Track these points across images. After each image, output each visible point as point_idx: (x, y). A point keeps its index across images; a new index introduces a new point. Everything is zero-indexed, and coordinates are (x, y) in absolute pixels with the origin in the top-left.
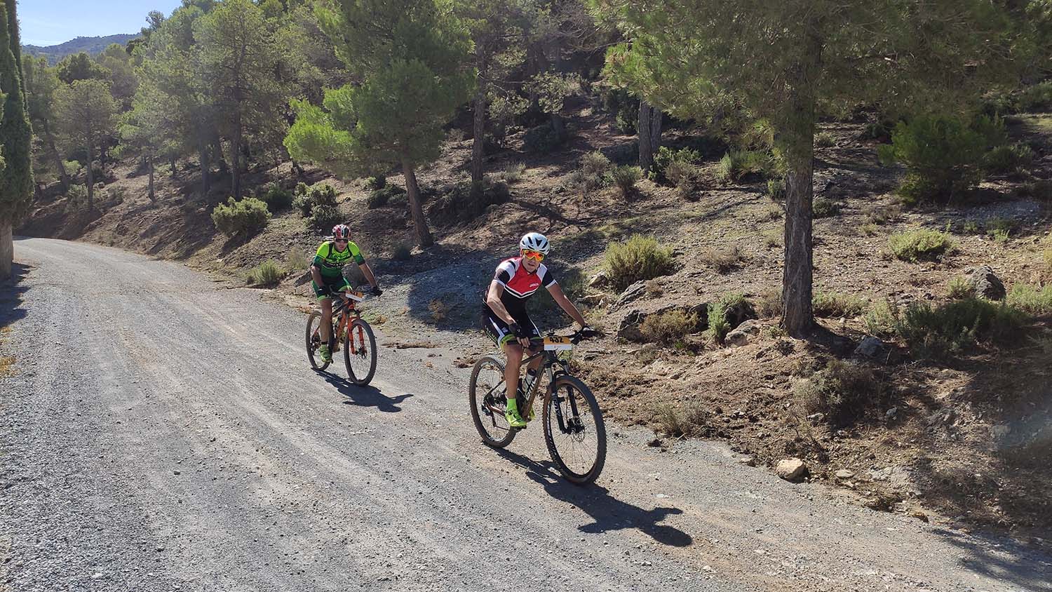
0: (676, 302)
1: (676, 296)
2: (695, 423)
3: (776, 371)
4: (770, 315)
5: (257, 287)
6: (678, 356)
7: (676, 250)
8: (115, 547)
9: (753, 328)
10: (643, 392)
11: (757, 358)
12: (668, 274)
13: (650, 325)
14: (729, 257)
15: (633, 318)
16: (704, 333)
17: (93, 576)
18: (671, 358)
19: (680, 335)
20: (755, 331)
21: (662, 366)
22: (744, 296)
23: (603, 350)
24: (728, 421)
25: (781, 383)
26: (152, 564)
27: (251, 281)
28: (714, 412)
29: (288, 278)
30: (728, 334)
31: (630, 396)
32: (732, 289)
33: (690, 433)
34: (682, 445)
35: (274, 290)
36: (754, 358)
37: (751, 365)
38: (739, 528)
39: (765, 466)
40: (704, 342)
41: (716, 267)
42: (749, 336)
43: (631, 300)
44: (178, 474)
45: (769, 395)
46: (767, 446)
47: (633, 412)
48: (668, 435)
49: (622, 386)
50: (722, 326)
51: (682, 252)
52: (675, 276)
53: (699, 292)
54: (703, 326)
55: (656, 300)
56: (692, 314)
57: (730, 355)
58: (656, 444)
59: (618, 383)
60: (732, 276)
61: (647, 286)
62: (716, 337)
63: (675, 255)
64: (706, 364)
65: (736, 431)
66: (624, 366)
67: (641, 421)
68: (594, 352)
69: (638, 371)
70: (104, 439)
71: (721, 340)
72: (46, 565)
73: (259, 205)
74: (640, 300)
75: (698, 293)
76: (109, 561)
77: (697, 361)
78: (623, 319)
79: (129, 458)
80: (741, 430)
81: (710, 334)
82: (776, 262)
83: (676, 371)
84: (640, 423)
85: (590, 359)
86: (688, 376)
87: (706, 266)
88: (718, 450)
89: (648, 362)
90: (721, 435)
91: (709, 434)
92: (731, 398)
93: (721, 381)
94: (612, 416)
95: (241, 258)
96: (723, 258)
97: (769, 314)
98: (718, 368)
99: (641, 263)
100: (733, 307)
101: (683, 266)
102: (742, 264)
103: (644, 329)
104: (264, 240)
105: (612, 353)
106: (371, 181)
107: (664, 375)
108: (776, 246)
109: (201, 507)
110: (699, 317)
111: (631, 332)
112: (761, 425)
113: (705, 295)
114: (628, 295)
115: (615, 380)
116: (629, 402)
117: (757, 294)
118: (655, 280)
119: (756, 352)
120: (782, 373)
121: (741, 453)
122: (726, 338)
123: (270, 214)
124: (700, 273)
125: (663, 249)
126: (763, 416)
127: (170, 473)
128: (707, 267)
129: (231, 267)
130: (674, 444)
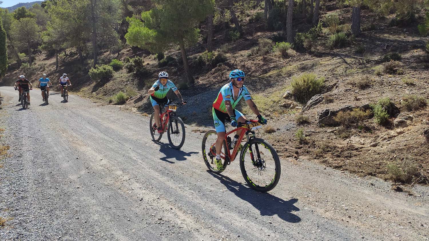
5: (115, 104)
6: (363, 133)
9: (408, 117)
10: (359, 155)
20: (411, 119)
21: (358, 139)
27: (111, 102)
28: (418, 167)
29: (129, 100)
30: (396, 121)
35: (124, 105)
40: (371, 125)
41: (358, 86)
42: (408, 122)
43: (315, 104)
50: (384, 117)
52: (336, 91)
58: (399, 190)
62: (380, 123)
64: (389, 138)
68: (309, 132)
73: (109, 67)
74: (321, 104)
75: (357, 99)
78: (320, 114)
86: (383, 145)
89: (347, 137)
94: (347, 170)
95: (104, 92)
96: (362, 82)
100: (387, 106)
102: (371, 84)
104: (114, 83)
105: (319, 132)
106: (157, 56)
107: (364, 145)
111: (326, 120)
113: (363, 101)
114: (313, 102)
118: (326, 94)
122: (393, 123)
123: (114, 71)
125: (319, 79)
128: (353, 87)
129: (100, 96)
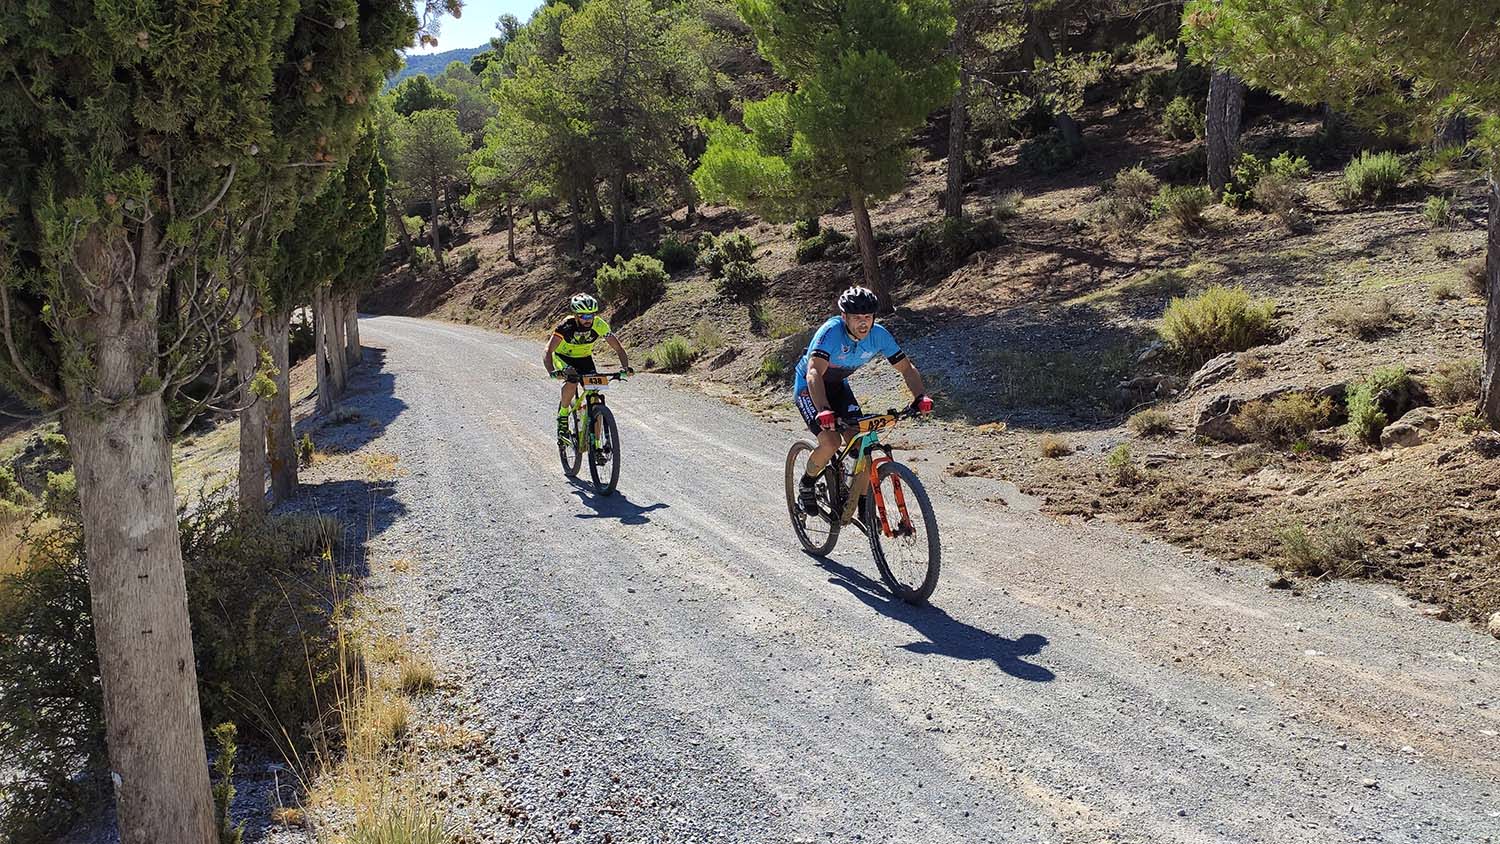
0: (1291, 383)
1: (1290, 374)
2: (1342, 557)
3: (1472, 483)
4: (1454, 400)
5: (662, 371)
6: (1299, 462)
7: (1280, 307)
8: (588, 669)
9: (1427, 420)
10: (1249, 513)
11: (1439, 464)
12: (1271, 344)
13: (1251, 416)
14: (1374, 315)
15: (1220, 405)
16: (1341, 429)
17: (575, 701)
18: (1289, 465)
19: (1300, 431)
20: (1433, 424)
21: (1275, 476)
22: (1408, 373)
23: (1173, 453)
24: (1397, 556)
25: (1482, 500)
26: (637, 690)
27: (650, 364)
28: (1373, 543)
29: (700, 359)
30: (1386, 428)
31: (1227, 518)
32: (1385, 363)
33: (1335, 572)
34: (1326, 588)
35: (684, 375)
36: (1433, 463)
37: (1429, 475)
38: (1448, 701)
39: (1467, 620)
40: (1340, 441)
41: (1353, 330)
42: (1422, 432)
43: (1212, 381)
44: (633, 592)
45: (1464, 519)
46: (1467, 593)
47: (1235, 541)
48: (1300, 572)
49: (1212, 504)
50: (1372, 418)
51: (1290, 310)
52: (1285, 344)
53: (1329, 368)
54: (1340, 418)
55: (1254, 381)
56: (1322, 400)
57: (1390, 460)
58: (1283, 585)
59: (1205, 500)
60: (1383, 343)
61: (1237, 360)
62: (1362, 435)
63: (1278, 315)
64: (1351, 472)
65: (1412, 570)
66: (1211, 477)
67: (1251, 553)
68: (1159, 456)
69: (1236, 484)
70: (531, 549)
71: (1373, 437)
72: (517, 685)
73: (654, 264)
74: (1228, 381)
75: (1326, 368)
76: (588, 685)
77: (1336, 468)
78: (1204, 409)
79: (568, 572)
80: (1419, 569)
81: (1350, 432)
82: (1455, 321)
83: (1300, 482)
84: (1251, 556)
85: (1154, 466)
86: (1322, 491)
87: (1336, 329)
88: (1386, 597)
89: (1252, 471)
90: (1388, 575)
91: (1369, 572)
92: (1399, 522)
93: (1379, 498)
95: (635, 335)
96: (1366, 317)
97: (1453, 398)
98: (1374, 478)
99: (1223, 327)
100: (1390, 389)
101: (1296, 330)
102: (1396, 325)
103: (1240, 422)
105: (1188, 458)
106: (799, 227)
107: (1281, 489)
108: (1454, 297)
109: (672, 630)
110: (1333, 404)
111: (1218, 426)
112: (1453, 563)
113: (1339, 373)
114: (1208, 374)
115: (1200, 496)
116: (1227, 527)
117: (1428, 370)
118: (1251, 352)
119: (1437, 455)
120: (1484, 487)
121: (1425, 602)
122: (1382, 435)
123: (667, 276)
124: (1326, 340)
125: (1260, 305)
126: (1458, 549)
127: (623, 590)
128: (1338, 331)
130: (1313, 587)
